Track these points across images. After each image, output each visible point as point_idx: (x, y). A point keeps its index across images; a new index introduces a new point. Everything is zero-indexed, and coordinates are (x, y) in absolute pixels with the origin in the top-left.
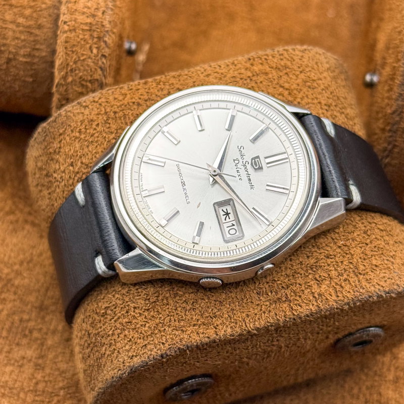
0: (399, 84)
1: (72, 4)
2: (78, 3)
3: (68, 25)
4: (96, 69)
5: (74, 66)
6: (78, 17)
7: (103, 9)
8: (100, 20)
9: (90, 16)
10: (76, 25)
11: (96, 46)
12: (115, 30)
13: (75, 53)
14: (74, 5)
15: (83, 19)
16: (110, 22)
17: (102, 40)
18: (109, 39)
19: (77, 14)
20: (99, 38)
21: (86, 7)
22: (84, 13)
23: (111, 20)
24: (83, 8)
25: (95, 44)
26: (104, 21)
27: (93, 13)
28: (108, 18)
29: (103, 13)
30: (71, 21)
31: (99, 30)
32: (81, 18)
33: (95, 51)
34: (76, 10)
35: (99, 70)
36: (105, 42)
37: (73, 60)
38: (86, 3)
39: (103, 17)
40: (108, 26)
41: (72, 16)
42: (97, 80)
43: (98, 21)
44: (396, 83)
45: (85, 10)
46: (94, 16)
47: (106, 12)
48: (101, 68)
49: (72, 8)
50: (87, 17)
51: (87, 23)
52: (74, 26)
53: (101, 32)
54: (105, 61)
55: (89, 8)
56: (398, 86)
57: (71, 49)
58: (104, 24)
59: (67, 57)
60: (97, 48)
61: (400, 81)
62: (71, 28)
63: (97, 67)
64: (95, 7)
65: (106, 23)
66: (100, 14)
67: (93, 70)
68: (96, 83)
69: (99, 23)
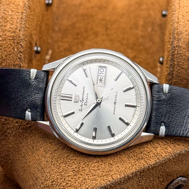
0: (170, 60)
1: (3, 27)
2: (6, 26)
3: (2, 37)
4: (17, 59)
5: (5, 58)
6: (7, 33)
7: (19, 28)
8: (18, 34)
9: (13, 32)
10: (6, 37)
11: (16, 47)
12: (26, 39)
13: (6, 51)
14: (5, 27)
15: (9, 34)
16: (23, 35)
17: (19, 44)
18: (23, 43)
19: (6, 31)
20: (18, 43)
21: (11, 28)
22: (9, 31)
23: (23, 34)
24: (9, 29)
25: (16, 46)
26: (20, 35)
27: (14, 31)
28: (22, 33)
29: (19, 31)
30: (3, 35)
31: (17, 39)
32: (8, 34)
33: (16, 49)
34: (6, 29)
35: (18, 59)
36: (21, 45)
37: (5, 55)
38: (10, 26)
39: (20, 33)
40: (22, 37)
41: (4, 33)
42: (18, 64)
43: (17, 35)
44: (169, 59)
45: (10, 29)
46: (15, 32)
47: (21, 30)
48: (19, 58)
49: (3, 29)
50: (11, 33)
51: (11, 36)
52: (5, 38)
53: (19, 40)
54: (21, 54)
55: (12, 28)
56: (170, 61)
57: (4, 50)
58: (20, 36)
59: (2, 54)
60: (17, 48)
61: (170, 58)
62: (3, 39)
63: (17, 58)
64: (15, 27)
65: (21, 35)
66: (18, 31)
67: (15, 59)
68: (17, 66)
69: (18, 35)
